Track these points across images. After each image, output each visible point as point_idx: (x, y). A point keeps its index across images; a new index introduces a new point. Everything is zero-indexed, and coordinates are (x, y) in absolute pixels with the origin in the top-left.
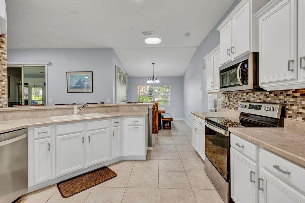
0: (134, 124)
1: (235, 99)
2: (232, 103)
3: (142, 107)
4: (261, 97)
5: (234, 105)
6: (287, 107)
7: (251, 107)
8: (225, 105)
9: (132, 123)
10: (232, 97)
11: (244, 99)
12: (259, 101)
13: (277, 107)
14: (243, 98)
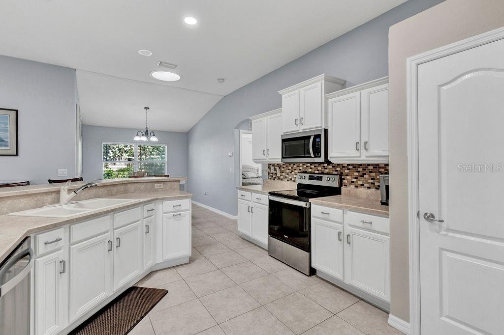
0: (174, 210)
1: (289, 169)
2: (283, 174)
3: (169, 184)
4: (319, 169)
5: (287, 176)
6: (343, 177)
7: (311, 178)
8: (274, 176)
9: (172, 209)
10: (284, 168)
11: (300, 170)
12: (317, 172)
13: (337, 178)
14: (298, 168)
